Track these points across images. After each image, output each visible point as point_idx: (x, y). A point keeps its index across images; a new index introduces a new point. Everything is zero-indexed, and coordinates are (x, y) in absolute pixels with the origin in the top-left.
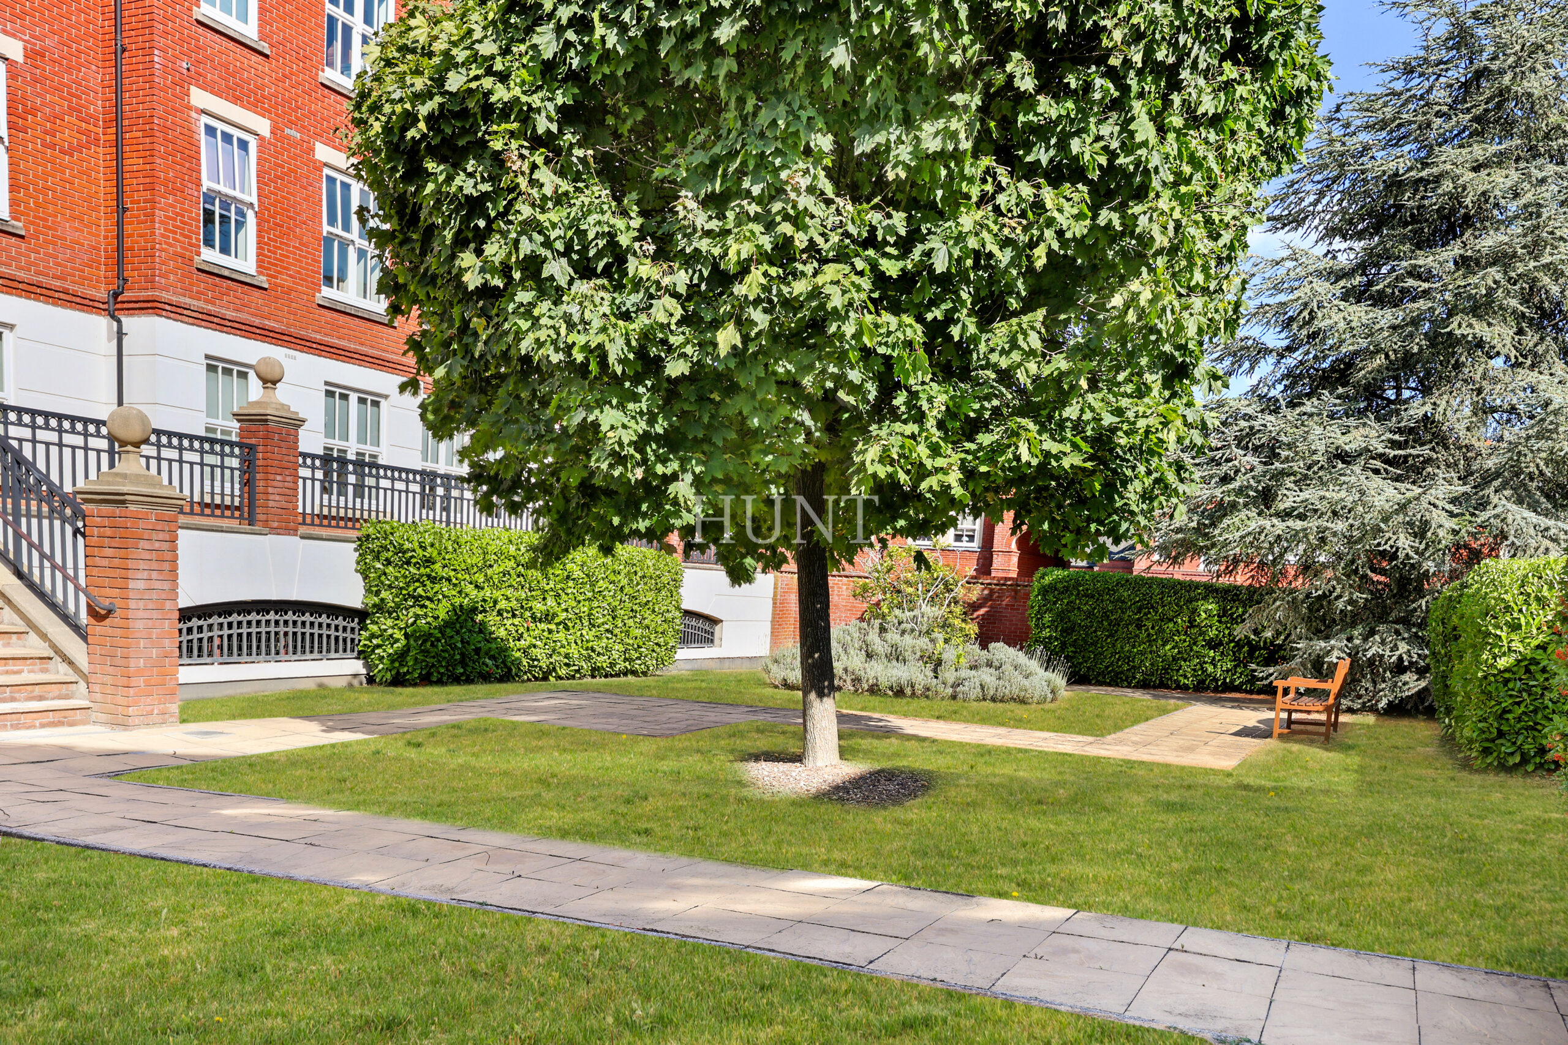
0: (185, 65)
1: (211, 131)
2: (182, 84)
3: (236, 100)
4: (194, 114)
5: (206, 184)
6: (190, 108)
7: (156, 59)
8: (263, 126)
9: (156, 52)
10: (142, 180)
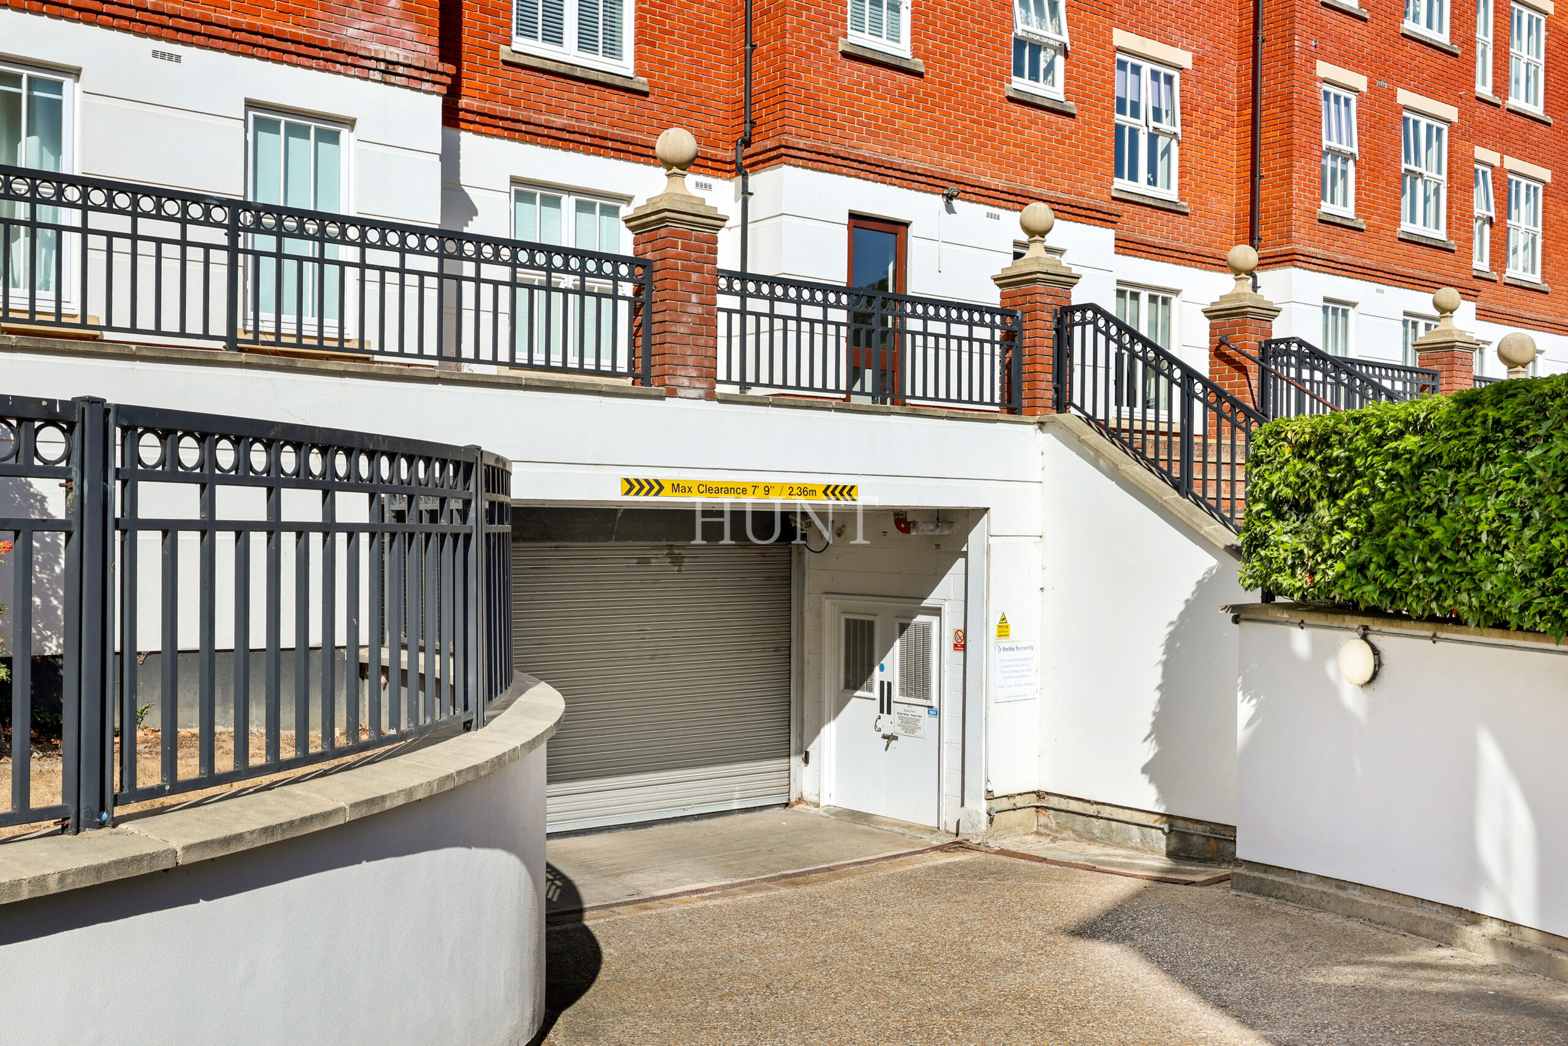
0: (1313, 44)
1: (1327, 94)
2: (1311, 61)
3: (1345, 65)
4: (1318, 84)
5: (1325, 143)
6: (1316, 79)
7: (1296, 43)
8: (1360, 82)
9: (1296, 37)
10: (1279, 149)
